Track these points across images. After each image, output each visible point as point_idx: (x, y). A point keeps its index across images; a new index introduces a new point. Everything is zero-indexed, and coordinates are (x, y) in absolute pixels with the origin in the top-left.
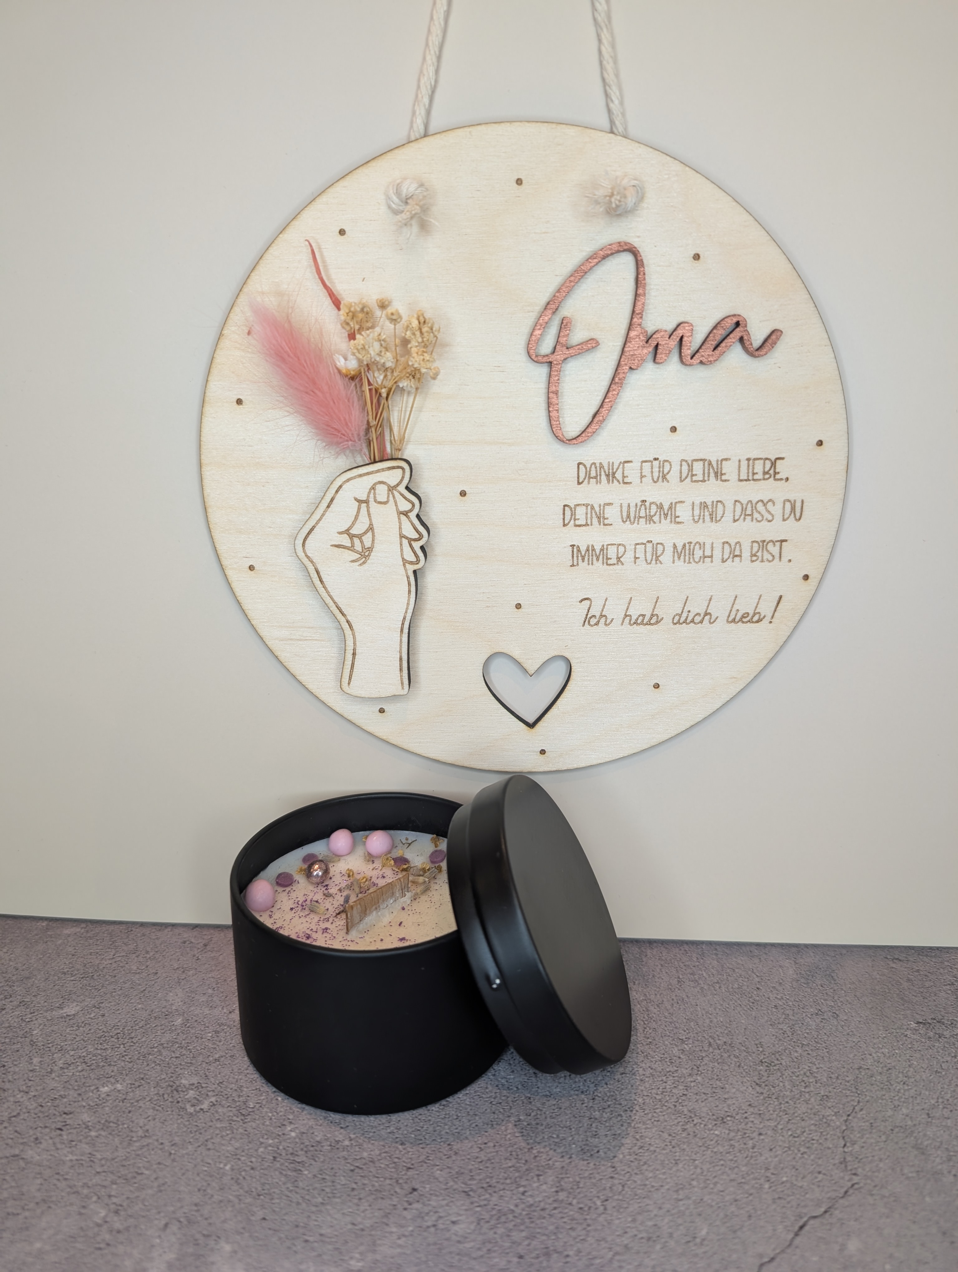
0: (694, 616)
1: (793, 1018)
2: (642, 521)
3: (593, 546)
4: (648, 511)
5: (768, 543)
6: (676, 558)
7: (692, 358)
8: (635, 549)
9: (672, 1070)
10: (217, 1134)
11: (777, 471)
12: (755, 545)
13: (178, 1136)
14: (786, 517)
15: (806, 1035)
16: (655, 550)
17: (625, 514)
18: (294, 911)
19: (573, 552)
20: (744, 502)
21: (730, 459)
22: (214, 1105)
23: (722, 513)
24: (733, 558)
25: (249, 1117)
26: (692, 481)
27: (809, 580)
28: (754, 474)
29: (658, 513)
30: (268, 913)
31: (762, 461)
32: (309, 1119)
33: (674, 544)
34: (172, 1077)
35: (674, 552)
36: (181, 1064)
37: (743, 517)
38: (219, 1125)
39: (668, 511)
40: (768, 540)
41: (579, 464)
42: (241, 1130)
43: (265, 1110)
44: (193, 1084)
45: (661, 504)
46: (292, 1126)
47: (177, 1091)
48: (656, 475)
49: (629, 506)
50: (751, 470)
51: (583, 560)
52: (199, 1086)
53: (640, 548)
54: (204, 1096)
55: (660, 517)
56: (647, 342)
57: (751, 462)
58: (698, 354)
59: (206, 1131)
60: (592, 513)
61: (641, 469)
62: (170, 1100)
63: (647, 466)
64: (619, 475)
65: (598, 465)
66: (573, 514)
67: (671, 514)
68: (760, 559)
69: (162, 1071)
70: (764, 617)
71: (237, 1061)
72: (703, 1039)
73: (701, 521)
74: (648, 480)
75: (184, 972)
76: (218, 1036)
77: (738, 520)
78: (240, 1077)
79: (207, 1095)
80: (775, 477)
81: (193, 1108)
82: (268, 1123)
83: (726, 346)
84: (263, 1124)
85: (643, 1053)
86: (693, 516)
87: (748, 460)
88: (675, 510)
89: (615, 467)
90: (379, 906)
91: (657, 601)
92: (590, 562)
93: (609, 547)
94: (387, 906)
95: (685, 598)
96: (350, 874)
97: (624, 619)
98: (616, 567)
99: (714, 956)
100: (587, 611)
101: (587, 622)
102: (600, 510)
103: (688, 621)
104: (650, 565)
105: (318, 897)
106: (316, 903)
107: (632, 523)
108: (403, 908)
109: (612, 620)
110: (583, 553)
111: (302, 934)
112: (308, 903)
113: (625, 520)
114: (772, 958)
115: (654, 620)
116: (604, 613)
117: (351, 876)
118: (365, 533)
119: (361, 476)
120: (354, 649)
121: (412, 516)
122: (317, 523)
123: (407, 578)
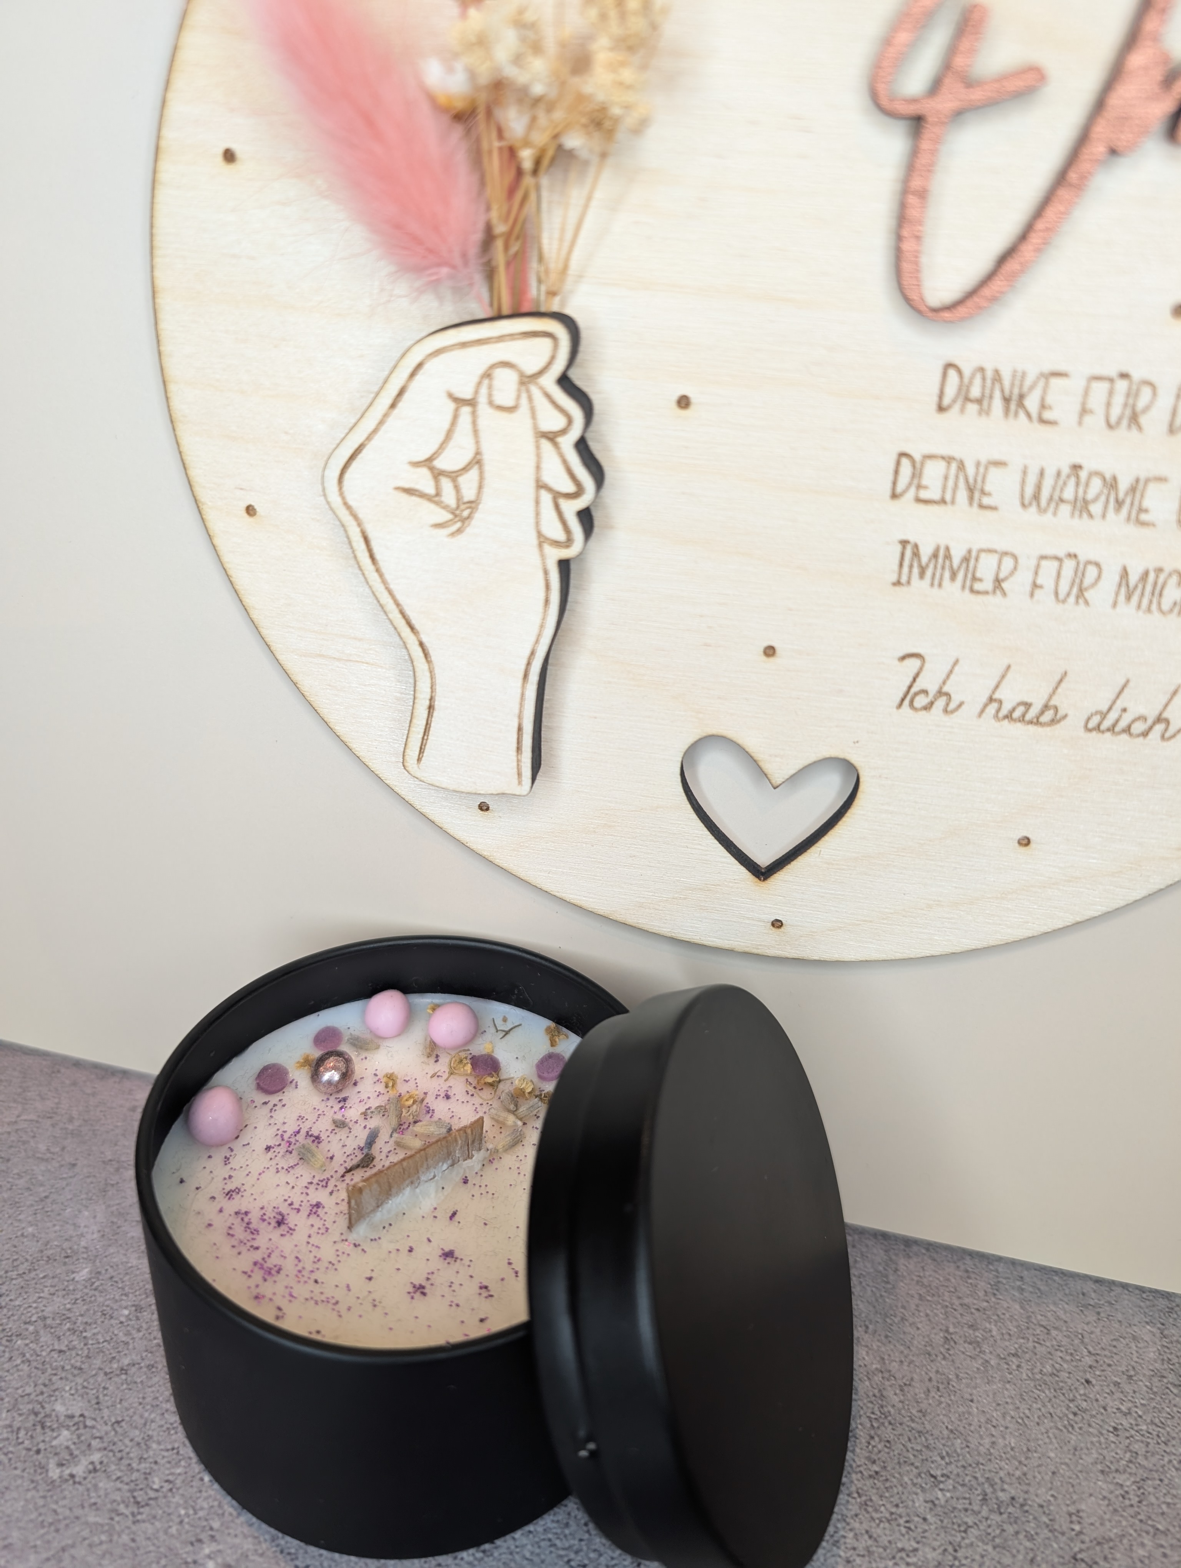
0: (1134, 721)
1: (1145, 1463)
2: (1065, 509)
3: (947, 549)
4: (1081, 492)
6: (1122, 597)
8: (1038, 567)
9: (908, 1547)
10: (85, 1539)
13: (20, 1528)
15: (1164, 1507)
16: (1079, 574)
17: (1029, 491)
18: (270, 1154)
19: (903, 555)
22: (95, 1470)
25: (146, 1510)
29: (1103, 497)
30: (225, 1152)
32: (245, 1536)
33: (1125, 569)
34: (42, 1393)
35: (1120, 585)
36: (63, 1368)
38: (92, 1519)
39: (1126, 494)
41: (948, 366)
42: (125, 1538)
43: (177, 1499)
44: (72, 1417)
45: (1115, 479)
46: (214, 1547)
47: (43, 1428)
48: (1116, 412)
49: (1042, 473)
51: (922, 575)
52: (78, 1423)
53: (1048, 569)
54: (84, 1447)
55: (1106, 507)
59: (67, 1526)
60: (957, 477)
61: (1086, 394)
62: (27, 1442)
63: (1100, 390)
64: (1032, 403)
65: (989, 374)
66: (917, 474)
67: (1133, 503)
69: (29, 1376)
71: (155, 1380)
72: (974, 1483)
74: (1095, 421)
75: (117, 1170)
76: (138, 1318)
78: (153, 1416)
79: (89, 1445)
81: (58, 1471)
82: (173, 1530)
84: (166, 1532)
85: (860, 1496)
86: (1178, 512)
88: (1142, 496)
89: (1028, 382)
90: (419, 1178)
91: (1061, 681)
92: (936, 582)
93: (983, 556)
94: (434, 1177)
95: (1123, 681)
96: (391, 1080)
97: (986, 706)
98: (990, 598)
99: (1016, 1294)
100: (911, 679)
101: (907, 702)
102: (977, 474)
103: (1117, 729)
104: (1061, 605)
105: (322, 1127)
106: (313, 1141)
107: (1042, 511)
108: (466, 1181)
109: (961, 705)
110: (924, 560)
111: (270, 1214)
112: (301, 1137)
113: (1026, 502)
114: (1120, 1316)
115: (1048, 716)
116: (945, 689)
117: (390, 1084)
118: (465, 469)
119: (464, 345)
120: (432, 699)
121: (568, 442)
122: (369, 438)
123: (546, 572)
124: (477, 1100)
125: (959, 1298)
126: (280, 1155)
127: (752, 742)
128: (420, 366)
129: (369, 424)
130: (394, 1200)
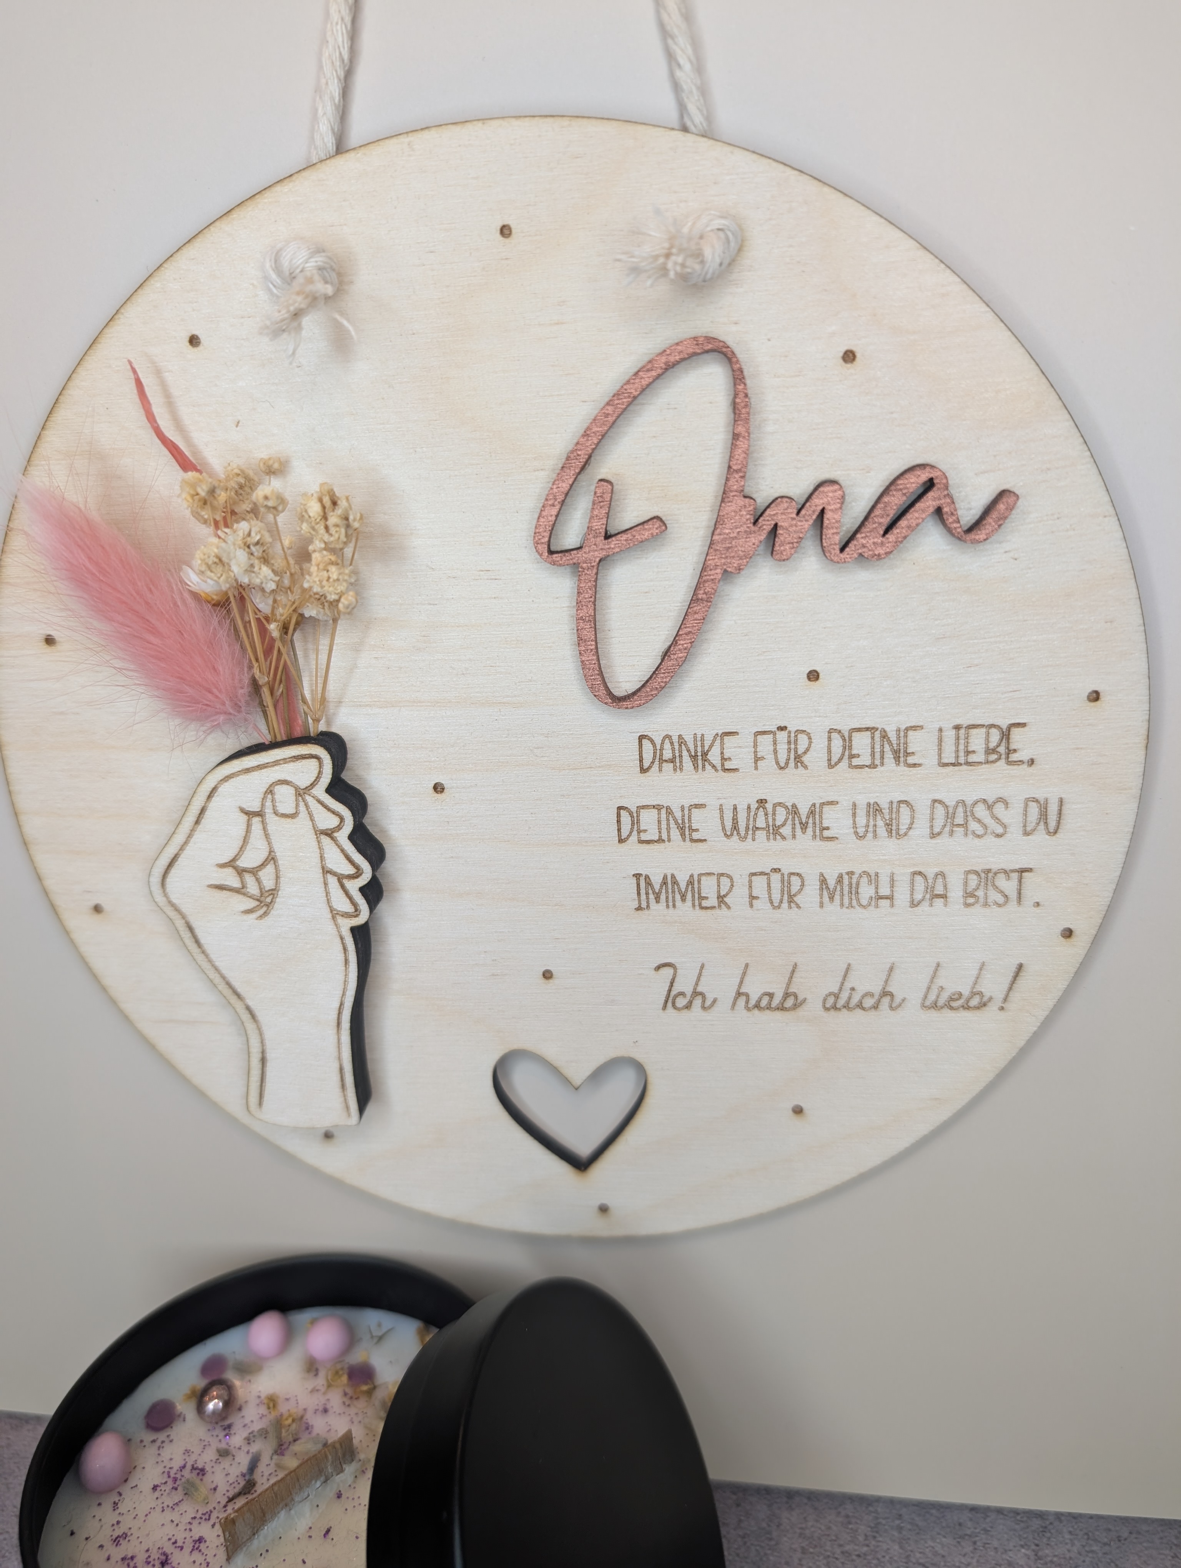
0: (863, 998)
2: (761, 835)
3: (673, 876)
4: (770, 820)
5: (996, 874)
6: (826, 898)
7: (842, 550)
8: (750, 882)
11: (1012, 747)
12: (973, 878)
14: (1029, 829)
16: (786, 883)
17: (729, 825)
18: (157, 1494)
19: (638, 885)
20: (951, 803)
21: (921, 727)
23: (908, 821)
24: (931, 899)
26: (851, 766)
27: (1074, 939)
28: (968, 753)
29: (789, 822)
30: (113, 1497)
31: (984, 730)
33: (822, 875)
35: (821, 889)
37: (947, 829)
39: (808, 817)
40: (995, 867)
41: (641, 738)
45: (795, 806)
48: (782, 757)
49: (735, 808)
50: (961, 747)
51: (658, 900)
53: (760, 883)
55: (794, 828)
56: (755, 522)
57: (962, 731)
58: (854, 542)
60: (668, 820)
61: (755, 745)
63: (765, 742)
64: (714, 756)
65: (675, 739)
66: (635, 821)
67: (814, 823)
68: (982, 900)
70: (991, 999)
73: (870, 835)
74: (768, 763)
77: (939, 834)
80: (1008, 758)
83: (909, 527)
86: (855, 826)
87: (957, 728)
88: (821, 817)
89: (707, 742)
90: (293, 1499)
91: (793, 972)
92: (671, 904)
93: (703, 878)
94: (309, 1496)
95: (845, 966)
96: (272, 1402)
97: (736, 999)
98: (717, 912)
99: (895, 1533)
100: (668, 984)
101: (670, 1004)
102: (683, 816)
103: (852, 1005)
104: (778, 911)
105: (207, 1458)
106: (198, 1474)
107: (743, 839)
108: (339, 1496)
109: (715, 1001)
110: (657, 887)
111: (155, 1555)
112: (186, 1473)
113: (729, 833)
114: (995, 1543)
115: (790, 1002)
116: (699, 989)
117: (271, 1405)
118: (263, 865)
119: (247, 771)
120: (263, 1052)
121: (343, 836)
122: (182, 849)
123: (342, 938)
124: (353, 1411)
125: (840, 1546)
126: (167, 1491)
127: (550, 1052)
128: (214, 790)
129: (179, 838)
130: (269, 1525)
